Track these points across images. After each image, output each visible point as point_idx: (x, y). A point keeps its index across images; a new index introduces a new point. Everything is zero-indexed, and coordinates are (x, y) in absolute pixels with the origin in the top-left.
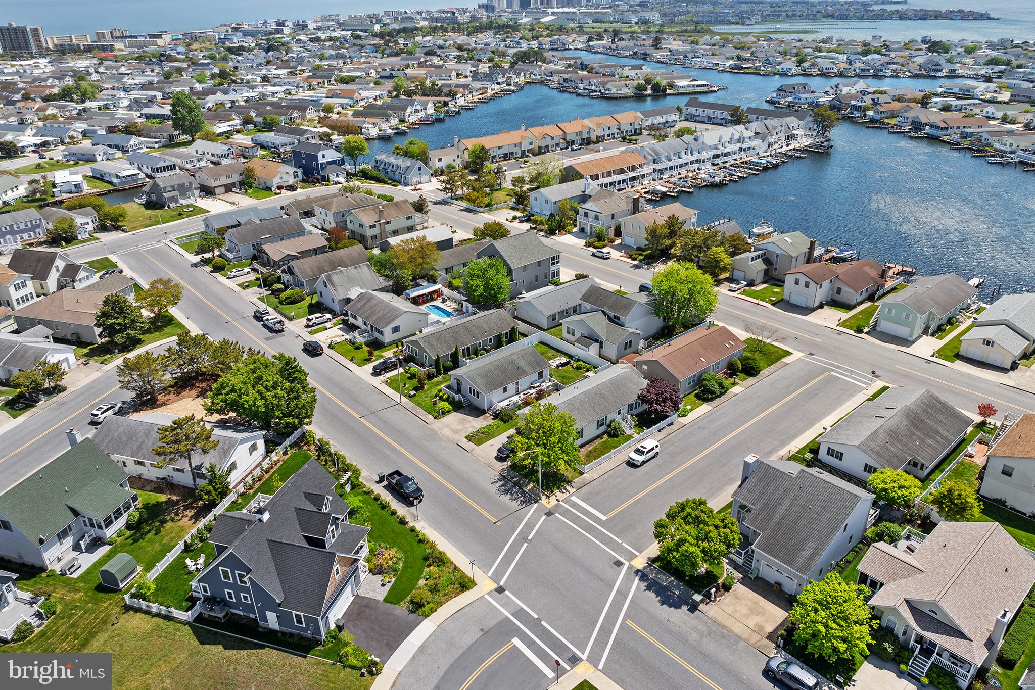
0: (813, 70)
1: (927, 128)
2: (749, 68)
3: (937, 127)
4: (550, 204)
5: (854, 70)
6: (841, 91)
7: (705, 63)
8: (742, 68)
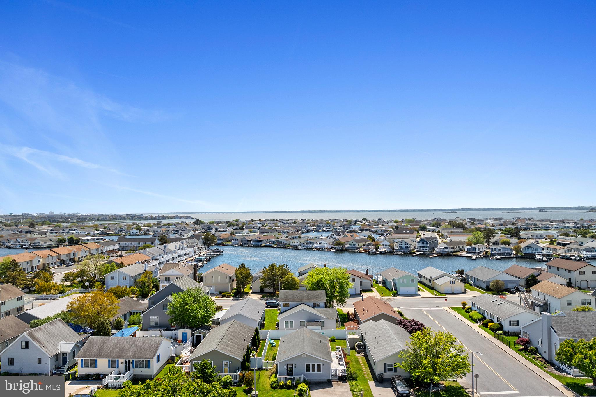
0: (150, 232)
1: (252, 242)
2: (111, 233)
3: (257, 241)
4: (128, 279)
5: (171, 232)
6: (183, 236)
7: (79, 233)
8: (107, 234)
